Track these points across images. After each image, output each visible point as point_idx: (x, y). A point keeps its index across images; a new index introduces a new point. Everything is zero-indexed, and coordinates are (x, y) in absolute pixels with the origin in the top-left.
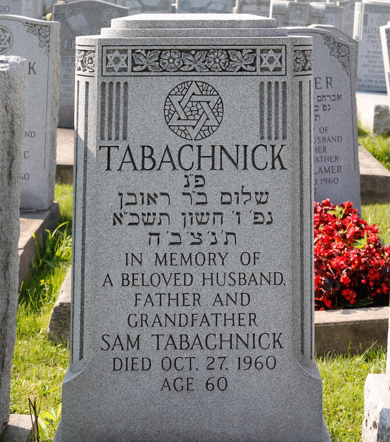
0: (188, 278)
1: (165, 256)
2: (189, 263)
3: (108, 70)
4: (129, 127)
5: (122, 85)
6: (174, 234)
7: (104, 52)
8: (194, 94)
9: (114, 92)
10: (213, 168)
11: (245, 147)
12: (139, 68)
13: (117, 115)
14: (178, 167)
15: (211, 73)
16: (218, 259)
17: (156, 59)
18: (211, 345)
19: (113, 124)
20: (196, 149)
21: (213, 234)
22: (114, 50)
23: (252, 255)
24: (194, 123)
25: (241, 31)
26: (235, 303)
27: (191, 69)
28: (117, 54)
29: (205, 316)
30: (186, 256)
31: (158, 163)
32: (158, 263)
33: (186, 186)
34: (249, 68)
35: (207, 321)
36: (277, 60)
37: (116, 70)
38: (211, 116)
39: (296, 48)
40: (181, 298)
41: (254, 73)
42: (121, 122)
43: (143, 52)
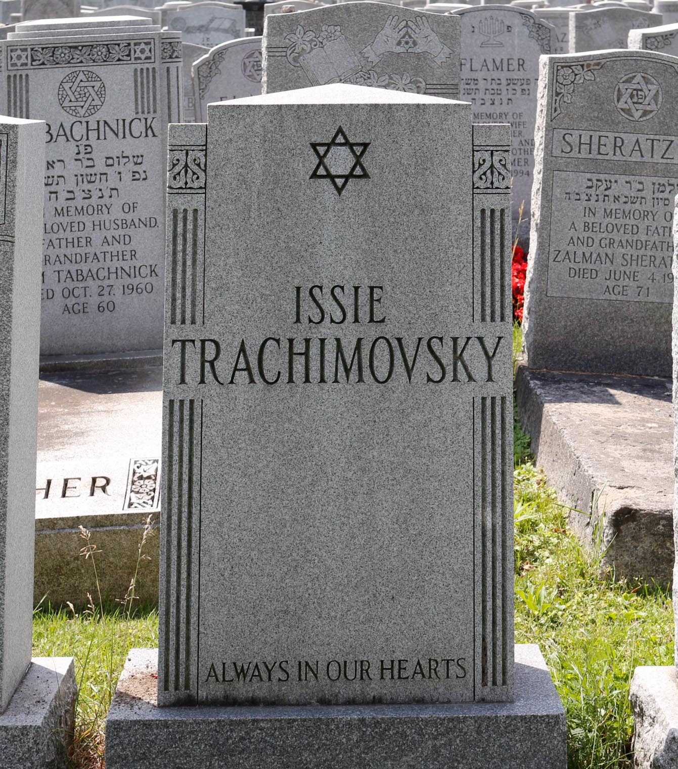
0: (81, 225)
1: (62, 209)
2: (81, 213)
3: (12, 65)
4: (30, 109)
5: (24, 77)
6: (69, 192)
7: (9, 51)
8: (81, 81)
9: (18, 82)
10: (98, 138)
11: (124, 120)
12: (37, 62)
13: (21, 101)
14: (70, 139)
15: (95, 64)
16: (105, 210)
17: (51, 54)
18: (101, 276)
19: (18, 108)
20: (84, 125)
21: (100, 190)
22: (17, 50)
23: (131, 205)
24: (82, 104)
25: (119, 29)
26: (119, 243)
27: (78, 61)
28: (19, 52)
29: (95, 254)
30: (79, 208)
31: (55, 137)
32: (57, 215)
33: (77, 154)
34: (125, 58)
35: (97, 258)
36: (147, 50)
37: (19, 64)
38: (96, 97)
39: (164, 41)
40: (76, 241)
41: (129, 62)
42: (24, 106)
43: (40, 50)
